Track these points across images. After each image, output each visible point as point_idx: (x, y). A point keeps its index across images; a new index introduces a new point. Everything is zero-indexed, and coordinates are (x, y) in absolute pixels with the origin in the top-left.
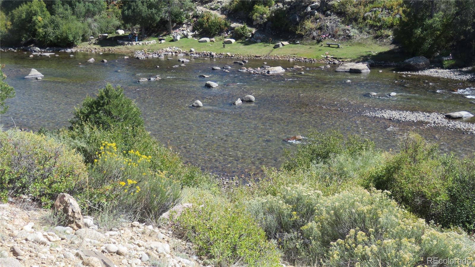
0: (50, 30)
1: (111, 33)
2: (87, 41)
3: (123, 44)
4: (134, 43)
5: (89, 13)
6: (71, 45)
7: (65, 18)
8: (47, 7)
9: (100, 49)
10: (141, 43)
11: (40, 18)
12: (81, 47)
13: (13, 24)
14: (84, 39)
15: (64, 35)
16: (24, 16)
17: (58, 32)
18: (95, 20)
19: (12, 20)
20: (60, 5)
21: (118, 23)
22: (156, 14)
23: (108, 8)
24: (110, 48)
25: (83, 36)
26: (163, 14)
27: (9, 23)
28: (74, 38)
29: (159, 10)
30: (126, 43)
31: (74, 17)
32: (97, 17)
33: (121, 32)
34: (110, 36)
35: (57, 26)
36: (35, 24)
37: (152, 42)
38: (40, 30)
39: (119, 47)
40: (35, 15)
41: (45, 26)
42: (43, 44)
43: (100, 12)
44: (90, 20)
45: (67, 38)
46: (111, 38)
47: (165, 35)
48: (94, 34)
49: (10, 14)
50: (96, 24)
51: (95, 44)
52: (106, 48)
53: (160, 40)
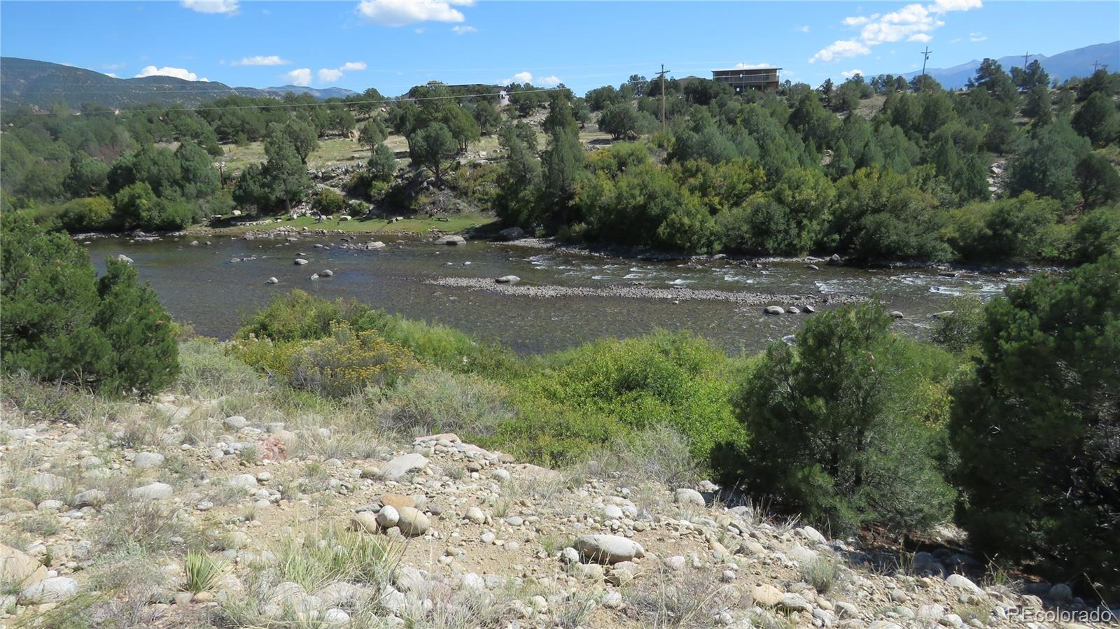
0: (155, 213)
1: (226, 214)
2: (198, 223)
3: (235, 225)
4: (248, 224)
5: (200, 194)
6: (179, 228)
7: (172, 200)
8: (152, 190)
9: (211, 231)
10: (254, 223)
11: (144, 201)
12: (191, 230)
13: (116, 208)
14: (195, 221)
15: (171, 218)
16: (126, 199)
17: (164, 215)
18: (208, 202)
19: (115, 204)
20: (168, 187)
21: (234, 203)
22: (270, 193)
23: (223, 188)
24: (222, 229)
25: (193, 218)
26: (279, 192)
27: (112, 208)
28: (183, 221)
29: (273, 190)
30: (239, 224)
31: (184, 199)
32: (209, 198)
33: (237, 213)
34: (225, 217)
35: (162, 209)
36: (137, 207)
37: (269, 221)
38: (144, 214)
39: (231, 228)
40: (139, 197)
41: (149, 210)
42: (148, 229)
43: (213, 192)
44: (201, 201)
45: (174, 221)
46: (224, 220)
47: (283, 214)
48: (206, 216)
49: (113, 198)
50: (207, 205)
51: (206, 226)
52: (217, 230)
53: (277, 219)
